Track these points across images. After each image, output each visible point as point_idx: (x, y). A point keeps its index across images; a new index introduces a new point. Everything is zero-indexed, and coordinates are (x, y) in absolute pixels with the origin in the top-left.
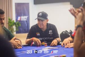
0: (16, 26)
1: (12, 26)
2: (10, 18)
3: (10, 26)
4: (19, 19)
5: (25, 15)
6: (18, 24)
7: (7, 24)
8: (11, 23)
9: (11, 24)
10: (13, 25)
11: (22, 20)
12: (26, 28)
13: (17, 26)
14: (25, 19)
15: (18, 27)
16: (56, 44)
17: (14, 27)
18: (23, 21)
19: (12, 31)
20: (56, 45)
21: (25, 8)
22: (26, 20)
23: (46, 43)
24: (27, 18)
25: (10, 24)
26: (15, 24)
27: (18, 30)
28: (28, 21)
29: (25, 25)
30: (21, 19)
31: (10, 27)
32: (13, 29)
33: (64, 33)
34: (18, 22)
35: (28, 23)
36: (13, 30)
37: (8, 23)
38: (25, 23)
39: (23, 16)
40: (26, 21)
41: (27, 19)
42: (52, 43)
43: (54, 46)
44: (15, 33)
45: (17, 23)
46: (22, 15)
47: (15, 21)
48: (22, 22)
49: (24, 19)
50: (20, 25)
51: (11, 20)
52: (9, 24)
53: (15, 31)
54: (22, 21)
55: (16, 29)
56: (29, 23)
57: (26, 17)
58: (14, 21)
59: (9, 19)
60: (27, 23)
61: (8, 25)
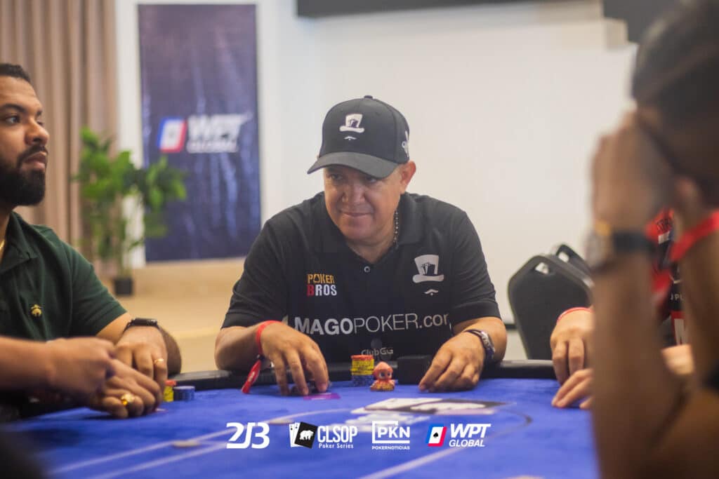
0: (147, 203)
1: (111, 196)
2: (95, 129)
3: (93, 202)
4: (171, 136)
5: (218, 106)
6: (164, 183)
7: (69, 179)
8: (103, 172)
9: (106, 183)
10: (125, 191)
11: (195, 147)
12: (231, 217)
13: (156, 195)
14: (225, 136)
15: (164, 206)
16: (469, 371)
17: (132, 209)
18: (207, 157)
19: (115, 240)
20: (468, 381)
21: (222, 44)
22: (229, 146)
23: (384, 365)
24: (243, 128)
25: (94, 179)
26: (134, 179)
27: (161, 231)
28: (245, 155)
29: (223, 185)
30: (186, 137)
31: (99, 206)
32: (122, 225)
33: (541, 268)
34: (163, 162)
35: (248, 169)
36: (123, 235)
37: (75, 170)
38: (221, 173)
39: (210, 113)
40: (234, 158)
41: (239, 141)
42: (441, 357)
43: (455, 388)
44: (136, 259)
45: (152, 177)
46: (201, 105)
47: (137, 160)
48: (199, 168)
49: (212, 139)
50: (181, 191)
51: (106, 148)
52: (84, 178)
53: (135, 244)
54: (195, 156)
55: (148, 221)
56: (256, 176)
57: (232, 123)
58: (126, 155)
59: (90, 143)
60: (240, 176)
61: (75, 187)
